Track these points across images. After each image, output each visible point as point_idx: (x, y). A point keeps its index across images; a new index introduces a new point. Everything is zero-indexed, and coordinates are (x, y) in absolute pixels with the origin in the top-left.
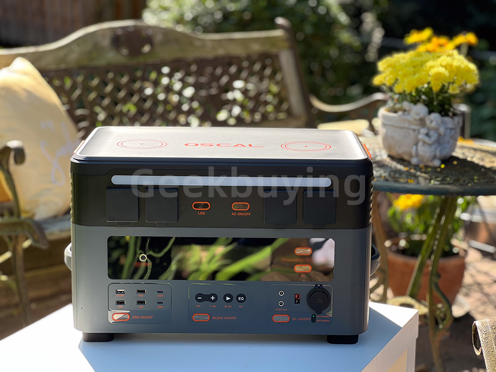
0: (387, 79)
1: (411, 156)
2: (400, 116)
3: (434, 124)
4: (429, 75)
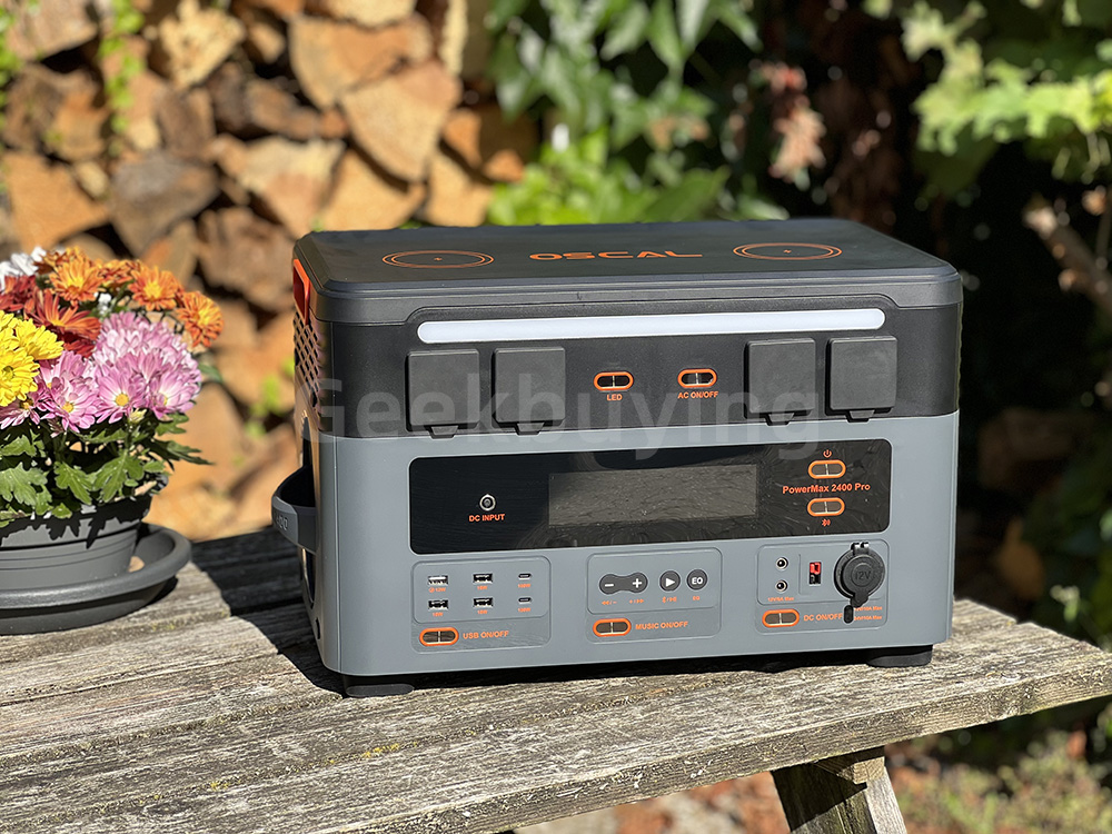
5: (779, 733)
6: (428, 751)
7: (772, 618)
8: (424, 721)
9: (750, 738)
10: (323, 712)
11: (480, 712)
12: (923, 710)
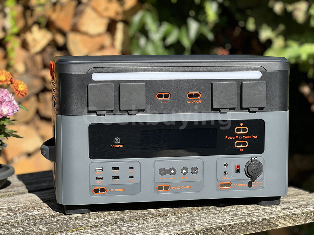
5: (226, 224)
6: (93, 229)
7: (222, 185)
8: (93, 221)
9: (215, 225)
10: (56, 219)
11: (114, 218)
12: (279, 218)
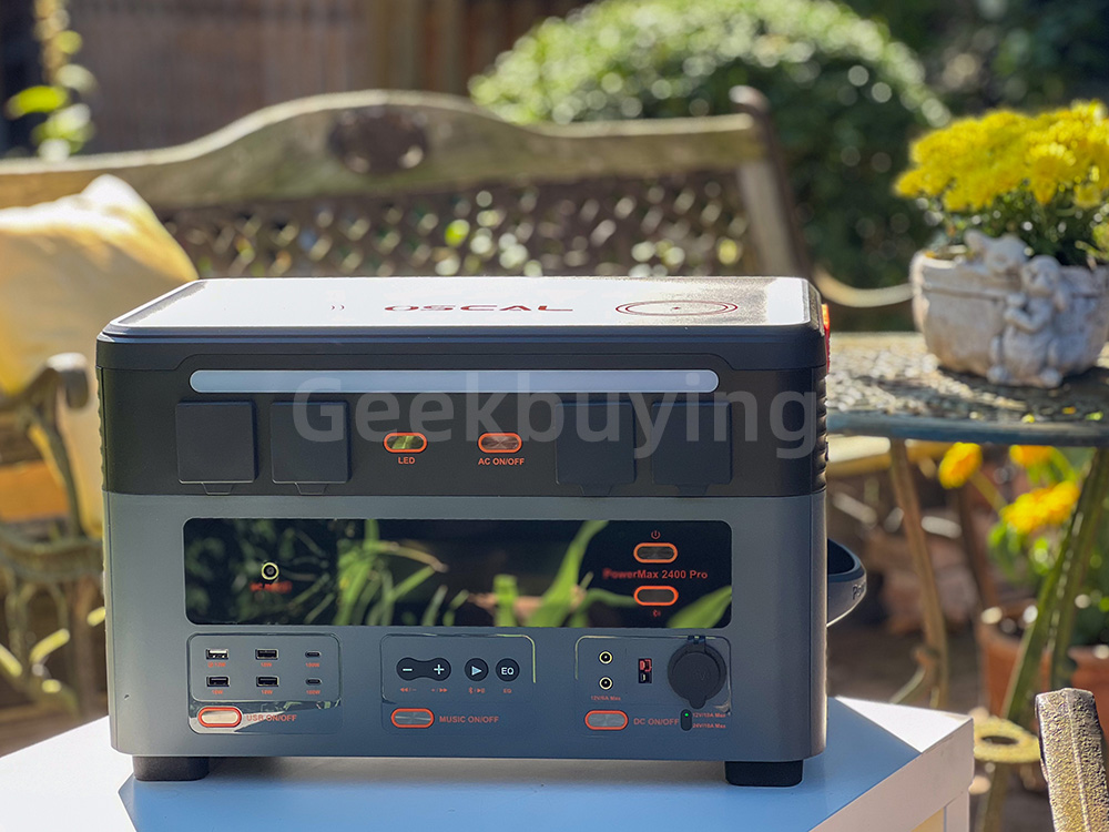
0: (929, 178)
1: (989, 364)
2: (959, 266)
3: (1040, 283)
4: (1027, 165)
